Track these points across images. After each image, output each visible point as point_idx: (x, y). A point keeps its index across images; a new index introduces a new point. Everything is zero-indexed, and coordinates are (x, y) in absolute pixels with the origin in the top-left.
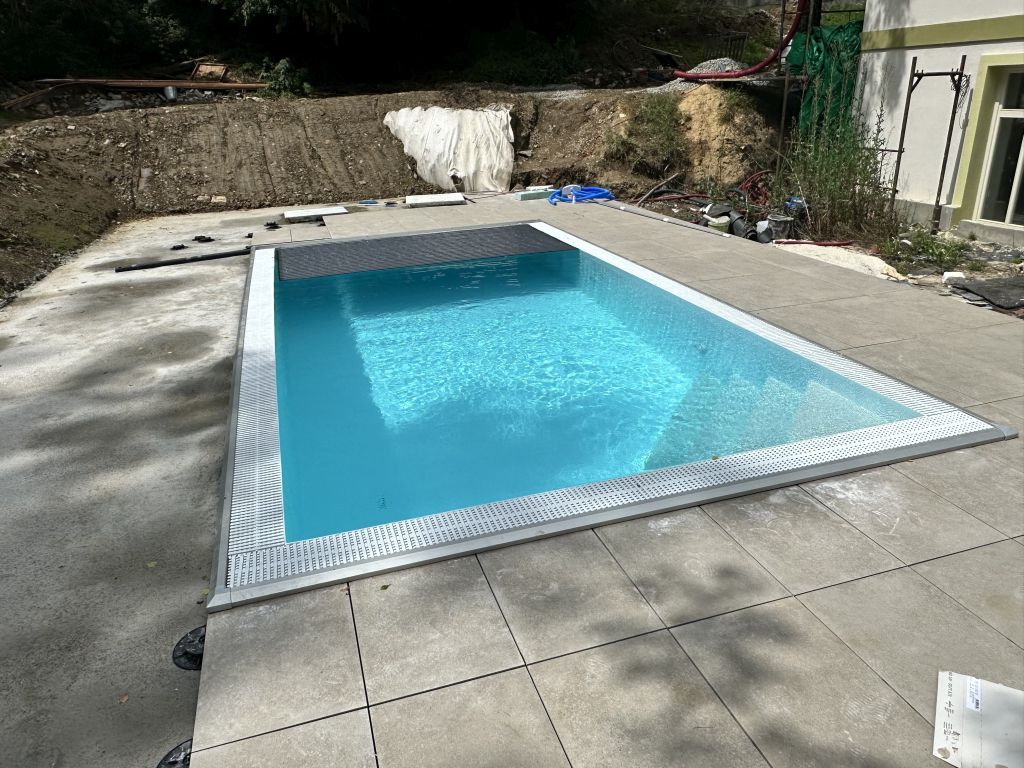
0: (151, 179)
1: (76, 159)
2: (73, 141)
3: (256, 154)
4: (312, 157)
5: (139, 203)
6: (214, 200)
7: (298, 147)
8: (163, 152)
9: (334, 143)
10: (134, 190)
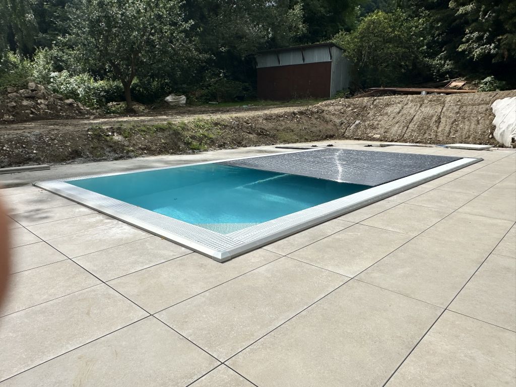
0: (357, 125)
1: (334, 114)
2: (336, 107)
3: (408, 118)
4: (436, 121)
5: (346, 133)
6: (374, 136)
7: (432, 116)
8: (370, 115)
9: (454, 116)
10: (348, 128)
